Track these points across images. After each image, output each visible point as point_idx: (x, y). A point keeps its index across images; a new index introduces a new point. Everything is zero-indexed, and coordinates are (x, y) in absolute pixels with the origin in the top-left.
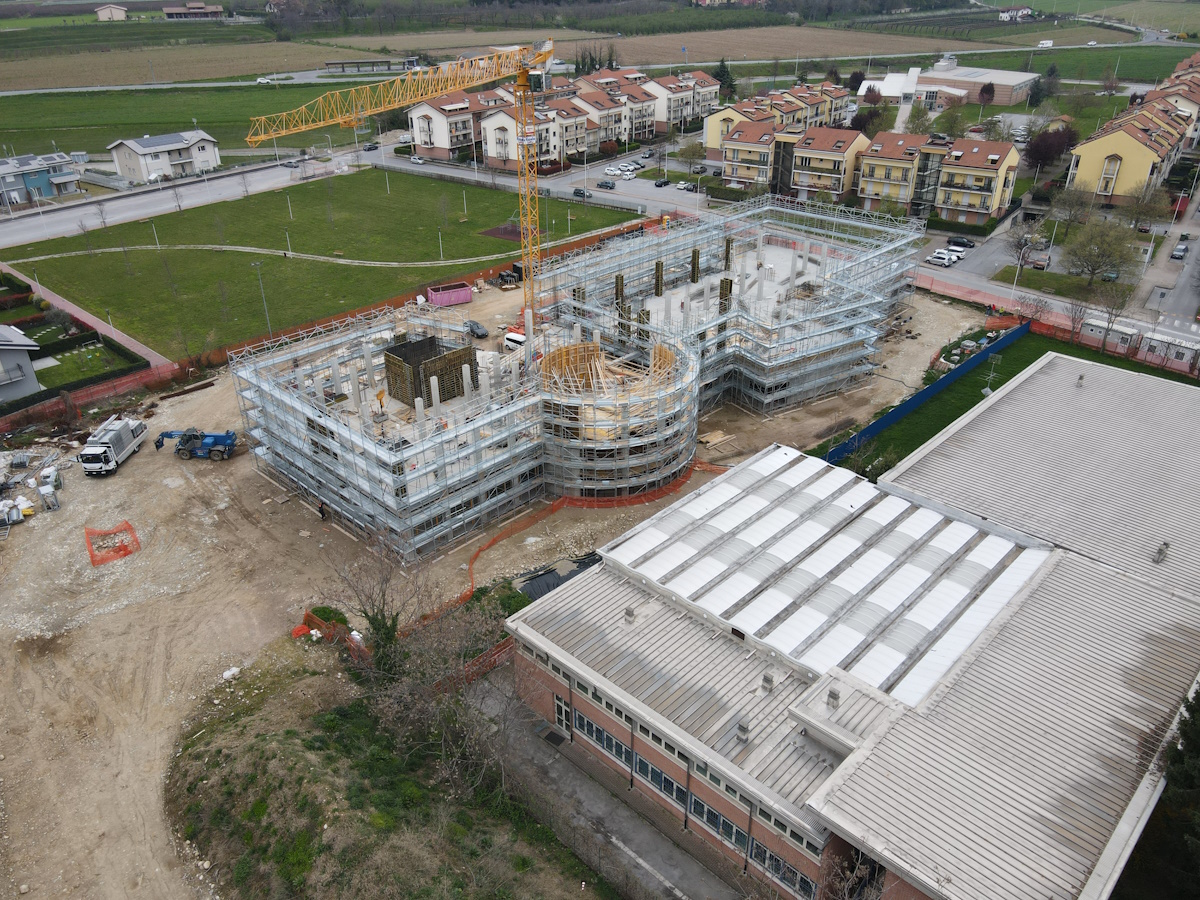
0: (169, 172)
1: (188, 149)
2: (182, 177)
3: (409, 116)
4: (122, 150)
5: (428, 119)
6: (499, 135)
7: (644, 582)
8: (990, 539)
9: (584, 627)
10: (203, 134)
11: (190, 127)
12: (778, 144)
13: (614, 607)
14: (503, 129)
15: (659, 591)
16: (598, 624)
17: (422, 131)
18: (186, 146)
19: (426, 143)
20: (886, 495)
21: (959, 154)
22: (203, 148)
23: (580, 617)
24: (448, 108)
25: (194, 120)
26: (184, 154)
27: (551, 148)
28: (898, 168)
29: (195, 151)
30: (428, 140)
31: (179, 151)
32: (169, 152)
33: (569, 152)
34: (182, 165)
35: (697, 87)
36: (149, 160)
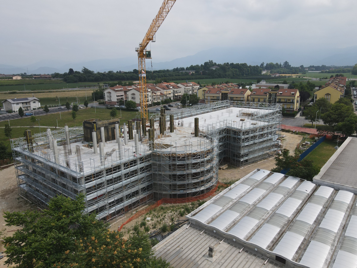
2: (26, 111)
3: (104, 93)
4: (7, 102)
5: (110, 93)
6: (132, 96)
7: (215, 231)
9: (184, 261)
10: (35, 98)
12: (222, 94)
13: (200, 247)
14: (134, 94)
15: (224, 236)
16: (193, 258)
17: (108, 96)
18: (29, 101)
19: (109, 100)
20: (319, 186)
21: (281, 92)
22: (35, 102)
23: (181, 255)
24: (116, 89)
26: (28, 104)
27: (149, 101)
28: (262, 98)
29: (32, 103)
30: (110, 99)
31: (26, 103)
32: (23, 103)
33: (155, 102)
34: (27, 107)
35: (193, 86)
36: (15, 105)
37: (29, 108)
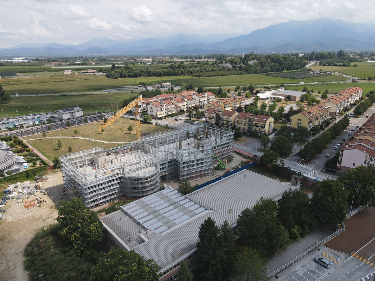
0: (70, 117)
1: (75, 112)
2: (72, 119)
4: (59, 112)
8: (202, 208)
10: (79, 108)
11: (76, 106)
12: (216, 114)
14: (152, 108)
20: (186, 199)
21: (257, 118)
22: (79, 112)
25: (77, 105)
26: (74, 113)
27: (165, 113)
28: (243, 121)
31: (72, 112)
32: (70, 113)
33: (169, 114)
35: (208, 96)
36: (65, 115)
37: (74, 117)
